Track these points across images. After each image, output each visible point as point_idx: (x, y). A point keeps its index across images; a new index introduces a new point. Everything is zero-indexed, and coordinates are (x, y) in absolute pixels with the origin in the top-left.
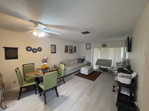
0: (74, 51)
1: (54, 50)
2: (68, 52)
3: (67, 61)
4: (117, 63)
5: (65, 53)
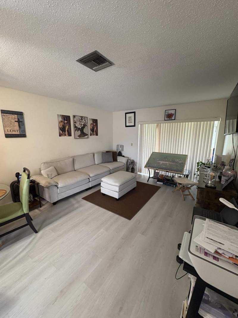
0: (92, 130)
1: (17, 128)
2: (70, 135)
4: (198, 163)
5: (60, 136)
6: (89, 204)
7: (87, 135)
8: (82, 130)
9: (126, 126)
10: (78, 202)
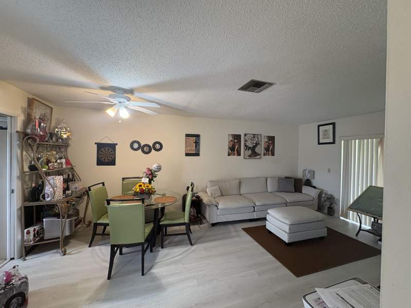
3: (235, 179)
5: (229, 155)
7: (259, 155)
8: (253, 149)
9: (319, 144)
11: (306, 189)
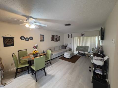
0: (59, 39)
1: (43, 39)
2: (53, 41)
3: (53, 47)
4: (92, 49)
5: (51, 41)
6: (61, 60)
9: (69, 38)
10: (58, 59)
11: (67, 48)
